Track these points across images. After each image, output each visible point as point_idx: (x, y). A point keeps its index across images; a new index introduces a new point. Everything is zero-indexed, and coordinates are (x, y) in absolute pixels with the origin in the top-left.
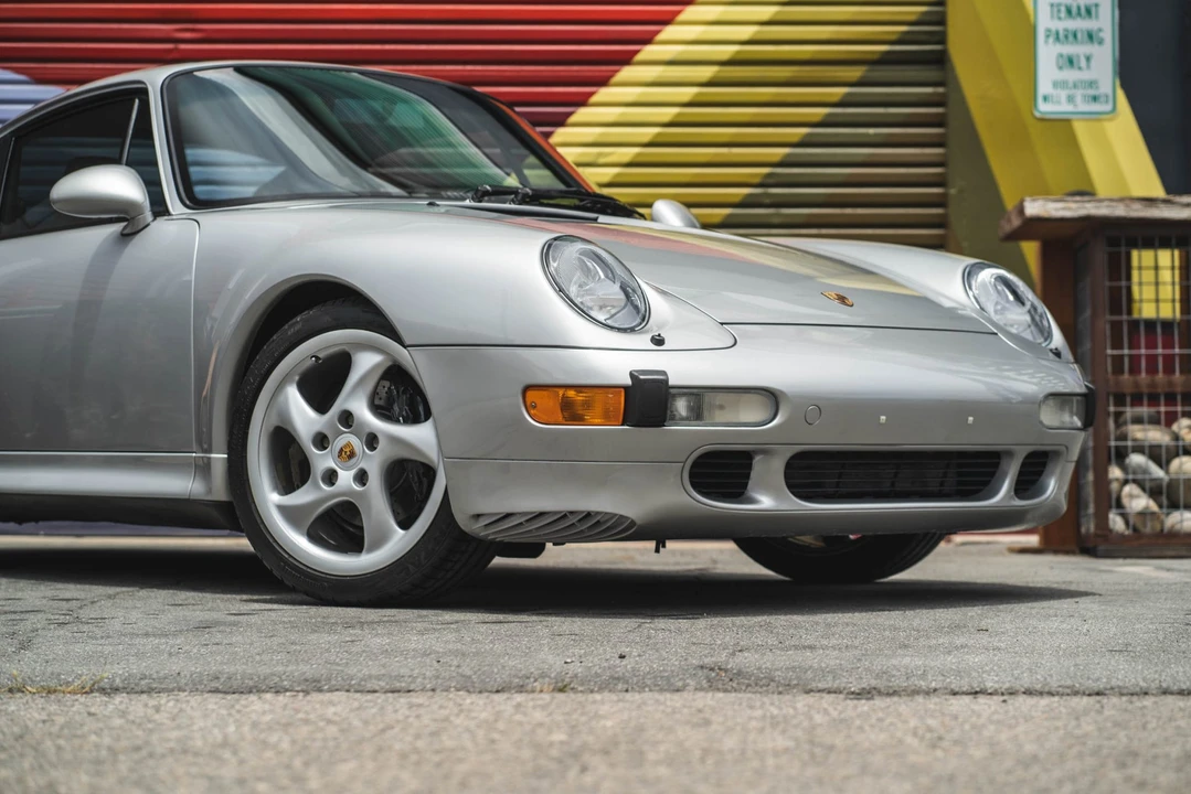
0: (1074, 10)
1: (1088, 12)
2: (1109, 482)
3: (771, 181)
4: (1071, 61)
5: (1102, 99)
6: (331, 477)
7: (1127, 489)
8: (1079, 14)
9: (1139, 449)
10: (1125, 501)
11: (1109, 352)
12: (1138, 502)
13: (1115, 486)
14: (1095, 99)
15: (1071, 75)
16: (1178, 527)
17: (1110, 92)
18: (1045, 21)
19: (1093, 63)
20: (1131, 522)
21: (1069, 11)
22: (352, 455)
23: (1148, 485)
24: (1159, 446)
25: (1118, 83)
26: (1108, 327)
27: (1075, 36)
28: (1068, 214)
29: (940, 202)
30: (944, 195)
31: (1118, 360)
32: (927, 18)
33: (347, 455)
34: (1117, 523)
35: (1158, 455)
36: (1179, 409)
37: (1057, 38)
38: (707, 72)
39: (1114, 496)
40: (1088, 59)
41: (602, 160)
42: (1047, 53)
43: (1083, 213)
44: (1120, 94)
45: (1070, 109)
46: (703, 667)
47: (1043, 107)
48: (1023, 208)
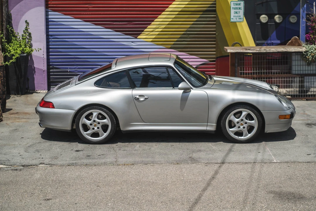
0: (237, 4)
1: (239, 4)
3: (187, 31)
4: (236, 13)
5: (241, 19)
14: (240, 19)
15: (236, 15)
17: (242, 17)
18: (232, 6)
19: (240, 13)
21: (236, 4)
25: (244, 16)
26: (240, 68)
27: (237, 8)
28: (234, 52)
29: (215, 34)
31: (241, 73)
32: (213, 4)
37: (234, 9)
38: (177, 13)
40: (239, 12)
41: (159, 28)
42: (232, 11)
43: (236, 51)
44: (244, 18)
45: (236, 20)
46: (190, 157)
47: (232, 20)
48: (227, 51)
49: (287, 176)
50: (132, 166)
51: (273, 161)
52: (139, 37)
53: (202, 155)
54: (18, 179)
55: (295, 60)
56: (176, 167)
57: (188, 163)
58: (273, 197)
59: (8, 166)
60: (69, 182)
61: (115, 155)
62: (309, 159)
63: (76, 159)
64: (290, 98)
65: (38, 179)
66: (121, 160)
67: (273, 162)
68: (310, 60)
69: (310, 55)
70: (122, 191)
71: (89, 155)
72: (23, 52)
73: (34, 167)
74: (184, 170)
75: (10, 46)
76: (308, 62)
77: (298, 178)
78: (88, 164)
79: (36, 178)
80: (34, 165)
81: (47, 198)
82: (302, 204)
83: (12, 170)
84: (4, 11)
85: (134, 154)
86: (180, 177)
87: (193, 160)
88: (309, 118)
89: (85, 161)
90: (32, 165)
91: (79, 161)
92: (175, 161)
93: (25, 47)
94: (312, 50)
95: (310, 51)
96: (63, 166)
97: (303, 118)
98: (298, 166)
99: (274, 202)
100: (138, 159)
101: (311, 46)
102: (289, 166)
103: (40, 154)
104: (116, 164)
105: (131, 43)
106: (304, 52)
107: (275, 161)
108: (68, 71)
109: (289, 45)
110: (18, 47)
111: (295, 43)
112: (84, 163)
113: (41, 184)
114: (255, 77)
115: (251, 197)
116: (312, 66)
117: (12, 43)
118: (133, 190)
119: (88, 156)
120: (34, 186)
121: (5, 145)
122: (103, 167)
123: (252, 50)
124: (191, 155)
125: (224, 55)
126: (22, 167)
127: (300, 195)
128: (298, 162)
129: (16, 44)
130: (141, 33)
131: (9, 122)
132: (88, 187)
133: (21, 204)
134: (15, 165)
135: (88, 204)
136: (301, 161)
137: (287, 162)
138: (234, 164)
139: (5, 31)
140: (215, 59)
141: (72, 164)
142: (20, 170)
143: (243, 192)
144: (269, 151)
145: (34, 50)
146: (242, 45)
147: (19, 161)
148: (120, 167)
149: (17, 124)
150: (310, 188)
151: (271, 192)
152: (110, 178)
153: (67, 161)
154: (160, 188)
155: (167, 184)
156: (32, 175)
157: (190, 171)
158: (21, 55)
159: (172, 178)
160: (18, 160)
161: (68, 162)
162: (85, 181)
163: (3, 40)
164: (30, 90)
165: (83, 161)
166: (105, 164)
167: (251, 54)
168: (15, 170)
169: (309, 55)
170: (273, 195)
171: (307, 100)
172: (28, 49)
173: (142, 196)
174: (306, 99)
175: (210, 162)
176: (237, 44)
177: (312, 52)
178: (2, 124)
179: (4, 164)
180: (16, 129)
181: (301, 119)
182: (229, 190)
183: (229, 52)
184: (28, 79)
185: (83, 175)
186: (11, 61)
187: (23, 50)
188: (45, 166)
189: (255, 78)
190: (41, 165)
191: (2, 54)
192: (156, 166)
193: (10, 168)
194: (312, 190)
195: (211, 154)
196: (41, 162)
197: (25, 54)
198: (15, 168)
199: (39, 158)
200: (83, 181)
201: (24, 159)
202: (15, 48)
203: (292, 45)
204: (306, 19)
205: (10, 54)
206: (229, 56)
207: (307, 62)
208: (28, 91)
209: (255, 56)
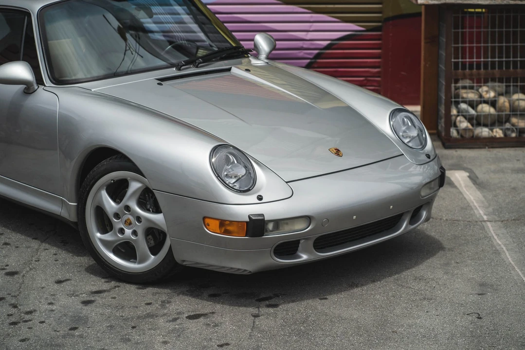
2: (451, 116)
6: (122, 231)
7: (459, 118)
9: (465, 102)
10: (458, 124)
11: (453, 60)
12: (464, 124)
13: (453, 118)
16: (480, 135)
20: (460, 132)
22: (130, 224)
23: (467, 117)
24: (473, 101)
26: (453, 49)
28: (436, 2)
31: (456, 64)
33: (128, 223)
34: (454, 133)
35: (473, 104)
36: (482, 84)
39: (453, 122)
43: (443, 2)
48: (417, 0)
114: (497, 76)
125: (405, 12)
140: (380, 24)
183: (423, 5)
189: (497, 80)
206: (420, 14)
209: (497, 15)
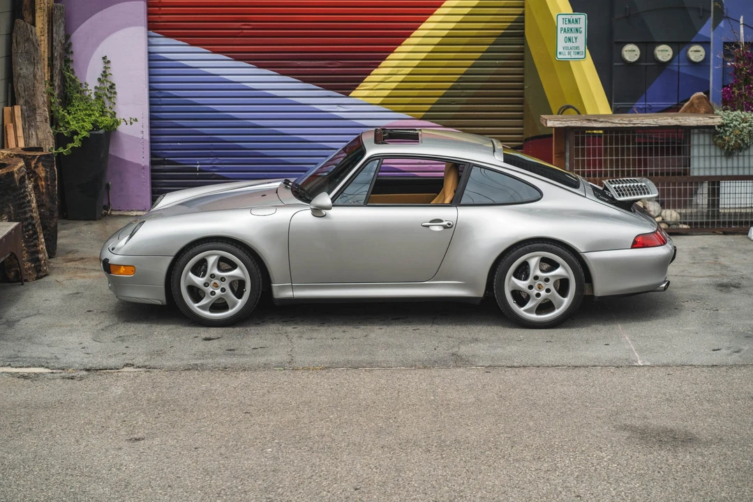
0: (571, 21)
1: (576, 21)
3: (461, 80)
4: (570, 40)
5: (581, 53)
8: (573, 22)
14: (578, 53)
15: (569, 45)
17: (584, 51)
18: (560, 25)
19: (578, 40)
21: (569, 21)
25: (586, 47)
26: (574, 161)
27: (571, 30)
28: (561, 126)
29: (521, 88)
30: (523, 86)
32: (517, 20)
37: (565, 31)
38: (437, 40)
40: (576, 39)
41: (399, 73)
42: (561, 37)
43: (566, 125)
44: (587, 51)
45: (569, 57)
46: (453, 354)
47: (559, 56)
48: (546, 124)
49: (664, 394)
50: (324, 372)
51: (637, 362)
52: (354, 93)
53: (481, 349)
54: (74, 396)
55: (699, 145)
56: (421, 375)
57: (448, 367)
58: (628, 438)
59: (54, 371)
60: (185, 403)
61: (290, 349)
62: (716, 358)
63: (203, 355)
64: (687, 229)
65: (118, 397)
66: (301, 359)
67: (636, 364)
68: (732, 143)
69: (730, 134)
70: (298, 423)
71: (232, 348)
72: (95, 126)
73: (112, 373)
74: (437, 380)
75: (69, 114)
76: (728, 149)
77: (688, 398)
78: (229, 367)
79: (114, 395)
80: (112, 369)
81: (136, 436)
82: (690, 452)
83: (63, 378)
84: (55, 35)
85: (330, 347)
86: (426, 396)
87: (459, 361)
88: (724, 272)
89: (223, 361)
90: (106, 369)
91: (210, 361)
92: (420, 361)
93: (101, 116)
94: (737, 123)
95: (732, 125)
96: (174, 370)
97: (712, 273)
98: (689, 375)
99: (629, 448)
100: (339, 357)
101: (735, 113)
102: (671, 373)
103: (125, 344)
104: (290, 366)
105: (336, 106)
106: (719, 127)
107: (640, 363)
108: (196, 168)
109: (685, 111)
110: (86, 115)
111: (698, 106)
112: (219, 364)
113: (124, 407)
115: (579, 439)
116: (735, 158)
117: (73, 106)
118: (322, 420)
119: (230, 350)
120: (109, 412)
121: (51, 326)
122: (261, 374)
123: (602, 122)
124: (455, 350)
125: (542, 134)
126: (85, 373)
127: (686, 435)
128: (691, 365)
129: (81, 108)
130: (357, 86)
131: (61, 278)
132: (225, 413)
133: (77, 447)
134: (69, 368)
135: (223, 450)
136: (699, 364)
137: (667, 366)
138: (549, 369)
139: (57, 80)
140: (522, 143)
141: (195, 368)
142: (81, 379)
143: (562, 426)
144: (630, 342)
145: (122, 121)
146: (580, 111)
147: (78, 360)
148: (299, 373)
149: (79, 281)
150: (710, 420)
151: (625, 428)
152: (275, 396)
153: (183, 360)
154: (382, 418)
155: (398, 410)
156: (106, 389)
157: (450, 384)
158: (93, 132)
159: (409, 396)
160: (77, 358)
161: (185, 362)
162: (220, 403)
163: (53, 101)
164: (112, 210)
165: (218, 360)
166: (266, 366)
167: (601, 132)
168: (68, 378)
169: (728, 134)
170: (627, 434)
171: (725, 233)
172: (107, 120)
173: (341, 434)
174: (724, 230)
175: (496, 364)
176: (571, 110)
177: (735, 126)
178: (47, 282)
179: (46, 365)
180: (78, 293)
181: (708, 274)
182: (531, 424)
183: (552, 127)
184: (108, 187)
185: (216, 390)
186: (70, 145)
187: (96, 121)
188: (136, 370)
190: (126, 369)
191: (51, 131)
192: (377, 372)
193: (58, 375)
194: (715, 424)
195: (500, 347)
196: (127, 362)
197: (102, 131)
198: (71, 375)
199: (124, 354)
200: (215, 401)
201: (91, 355)
202: (80, 118)
203: (691, 112)
204: (724, 53)
205: (68, 130)
206: (551, 135)
207: (726, 148)
208: (109, 213)
209: (608, 135)
